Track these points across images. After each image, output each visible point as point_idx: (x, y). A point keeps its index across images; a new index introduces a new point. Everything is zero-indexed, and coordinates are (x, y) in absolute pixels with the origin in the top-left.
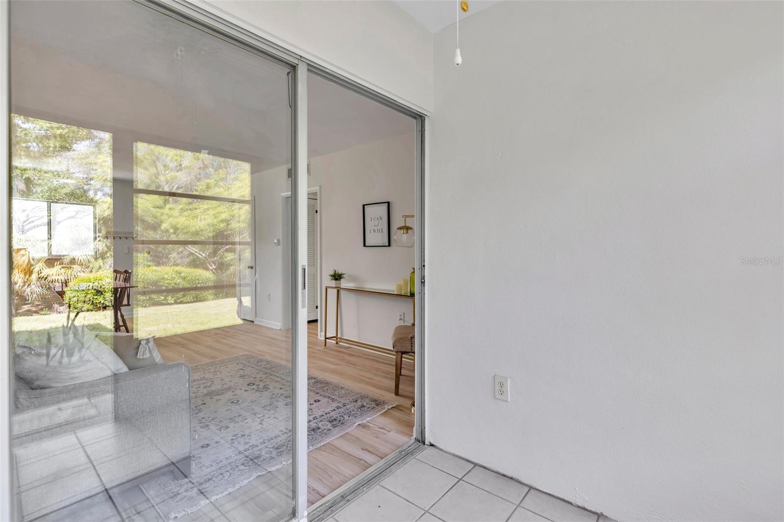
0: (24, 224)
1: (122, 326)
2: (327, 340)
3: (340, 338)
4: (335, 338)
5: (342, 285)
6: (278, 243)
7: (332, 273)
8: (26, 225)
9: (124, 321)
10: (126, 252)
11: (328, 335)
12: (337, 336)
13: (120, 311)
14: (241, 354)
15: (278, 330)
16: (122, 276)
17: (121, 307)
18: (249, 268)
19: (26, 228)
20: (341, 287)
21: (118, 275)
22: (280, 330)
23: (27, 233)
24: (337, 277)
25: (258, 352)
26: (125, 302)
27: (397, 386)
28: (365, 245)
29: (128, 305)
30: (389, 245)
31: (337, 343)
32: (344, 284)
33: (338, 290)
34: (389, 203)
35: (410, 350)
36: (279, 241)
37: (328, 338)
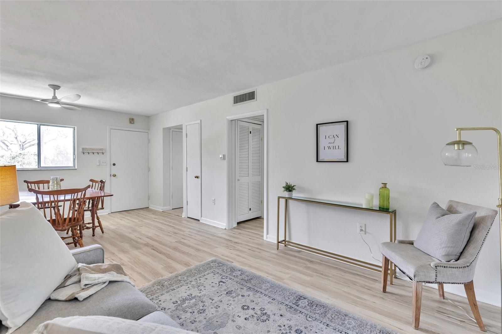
0: (24, 144)
1: (98, 226)
2: (279, 244)
3: (288, 242)
4: (284, 242)
5: (293, 195)
6: (224, 158)
7: (284, 185)
8: (25, 144)
9: (99, 222)
10: (98, 164)
11: (280, 240)
12: (286, 240)
13: (96, 214)
14: (210, 259)
15: (223, 229)
16: (97, 184)
17: (97, 211)
18: (195, 177)
19: (25, 146)
20: (293, 197)
21: (94, 184)
22: (225, 229)
23: (25, 150)
24: (289, 188)
25: (223, 257)
26: (100, 206)
27: (417, 320)
28: (317, 161)
29: (102, 208)
30: (347, 161)
31: (286, 246)
32: (295, 194)
33: (286, 200)
34: (347, 122)
35: (434, 280)
36: (224, 156)
37: (279, 242)
